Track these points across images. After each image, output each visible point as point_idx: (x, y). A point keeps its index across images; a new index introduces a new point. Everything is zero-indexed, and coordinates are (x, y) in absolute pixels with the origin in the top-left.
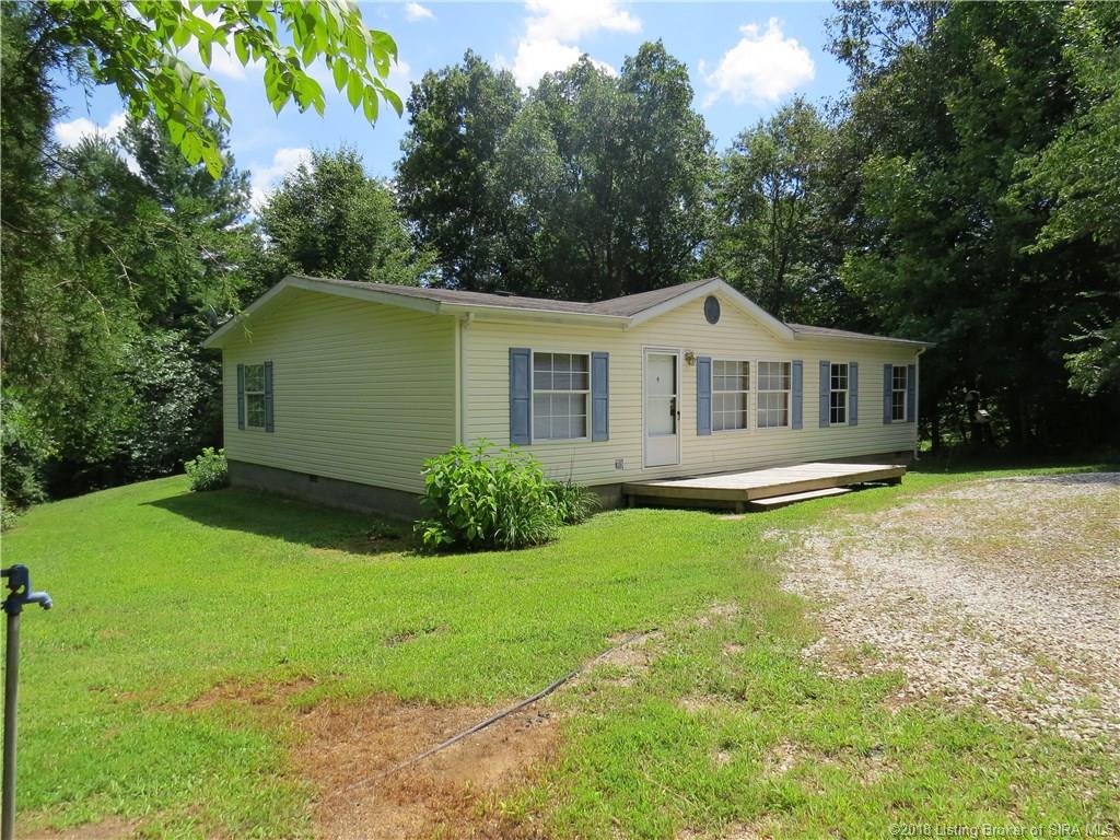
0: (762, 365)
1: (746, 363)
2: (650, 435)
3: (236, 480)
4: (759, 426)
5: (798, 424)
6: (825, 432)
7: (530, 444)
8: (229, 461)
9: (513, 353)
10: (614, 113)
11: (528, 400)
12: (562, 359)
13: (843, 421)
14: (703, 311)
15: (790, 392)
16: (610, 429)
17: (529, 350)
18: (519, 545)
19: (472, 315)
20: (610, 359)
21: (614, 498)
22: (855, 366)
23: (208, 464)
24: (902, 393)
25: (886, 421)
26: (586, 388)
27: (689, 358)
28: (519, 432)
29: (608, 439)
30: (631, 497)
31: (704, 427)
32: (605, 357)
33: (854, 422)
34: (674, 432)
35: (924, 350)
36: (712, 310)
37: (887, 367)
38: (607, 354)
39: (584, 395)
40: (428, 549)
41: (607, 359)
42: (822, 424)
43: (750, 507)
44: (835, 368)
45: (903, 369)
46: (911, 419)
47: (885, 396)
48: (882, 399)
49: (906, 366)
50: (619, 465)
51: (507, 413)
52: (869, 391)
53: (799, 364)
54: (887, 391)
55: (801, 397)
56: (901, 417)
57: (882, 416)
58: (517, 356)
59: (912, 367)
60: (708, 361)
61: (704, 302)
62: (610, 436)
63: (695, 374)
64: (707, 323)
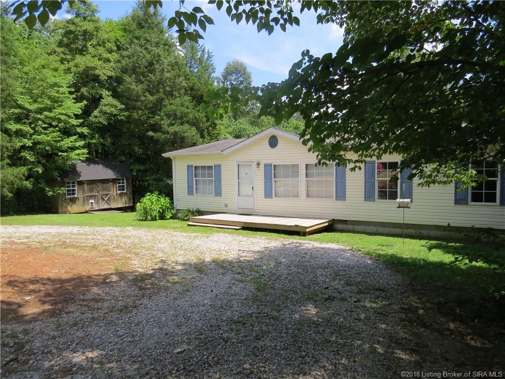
0: (310, 166)
1: (298, 165)
2: (239, 195)
4: (307, 196)
7: (193, 195)
9: (188, 167)
11: (193, 181)
12: (203, 167)
13: (394, 199)
14: (268, 143)
15: (333, 179)
16: (222, 192)
17: (192, 165)
20: (222, 167)
25: (459, 202)
26: (213, 177)
27: (258, 164)
29: (221, 196)
31: (268, 194)
32: (219, 166)
34: (253, 196)
36: (273, 142)
38: (221, 165)
39: (212, 180)
44: (383, 164)
50: (226, 206)
51: (187, 185)
55: (344, 182)
56: (491, 200)
57: (453, 198)
60: (270, 165)
61: (268, 139)
62: (222, 195)
63: (263, 171)
64: (270, 148)
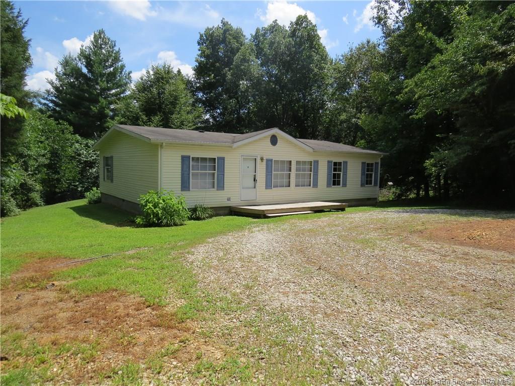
0: (298, 163)
1: (290, 162)
2: (243, 188)
3: (103, 200)
4: (296, 186)
5: (315, 185)
6: (329, 189)
7: (189, 190)
8: (101, 193)
9: (183, 157)
10: (283, 47)
11: (189, 174)
12: (204, 160)
13: (340, 185)
14: (270, 141)
15: (312, 173)
16: (225, 186)
17: (190, 156)
18: (168, 225)
19: (164, 144)
20: (226, 159)
21: (227, 212)
22: (346, 163)
23: (94, 193)
24: (372, 174)
25: (362, 185)
26: (215, 170)
27: (262, 159)
28: (185, 186)
29: (224, 190)
30: (233, 211)
31: (268, 186)
32: (223, 159)
33: (345, 185)
34: (255, 188)
35: (382, 156)
36: (274, 140)
37: (363, 163)
38: (224, 158)
39: (214, 173)
40: (139, 226)
41: (224, 159)
42: (328, 185)
43: (265, 217)
44: (335, 164)
45: (372, 164)
46: (376, 184)
47: (362, 175)
48: (360, 176)
49: (374, 162)
50: (229, 199)
51: (180, 179)
52: (354, 173)
53: (317, 162)
54: (363, 174)
55: (318, 175)
56: (371, 184)
57: (360, 183)
58: (185, 159)
59: (377, 163)
60: (271, 160)
61: (270, 137)
62: (225, 188)
63: (265, 165)
64: (271, 145)
